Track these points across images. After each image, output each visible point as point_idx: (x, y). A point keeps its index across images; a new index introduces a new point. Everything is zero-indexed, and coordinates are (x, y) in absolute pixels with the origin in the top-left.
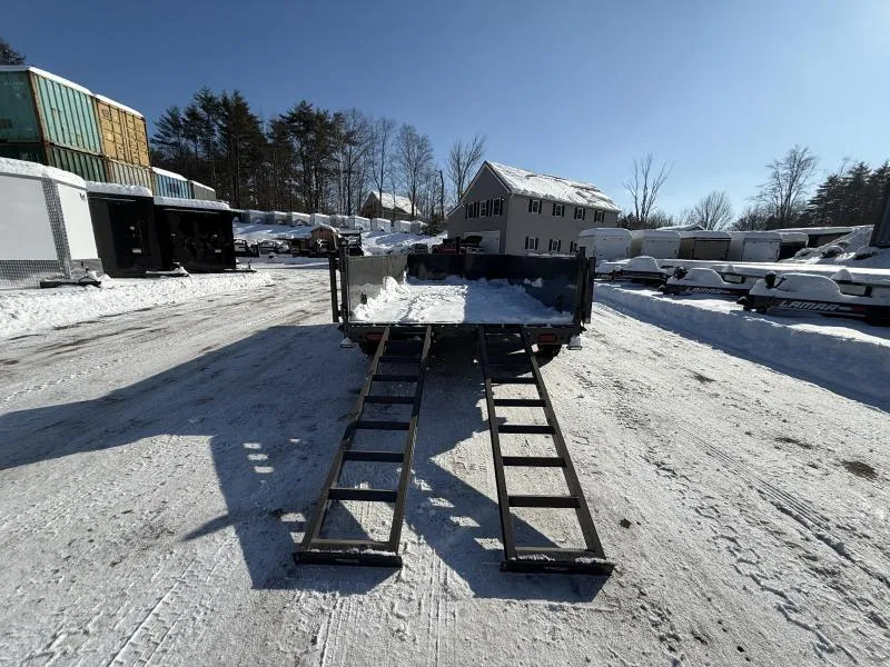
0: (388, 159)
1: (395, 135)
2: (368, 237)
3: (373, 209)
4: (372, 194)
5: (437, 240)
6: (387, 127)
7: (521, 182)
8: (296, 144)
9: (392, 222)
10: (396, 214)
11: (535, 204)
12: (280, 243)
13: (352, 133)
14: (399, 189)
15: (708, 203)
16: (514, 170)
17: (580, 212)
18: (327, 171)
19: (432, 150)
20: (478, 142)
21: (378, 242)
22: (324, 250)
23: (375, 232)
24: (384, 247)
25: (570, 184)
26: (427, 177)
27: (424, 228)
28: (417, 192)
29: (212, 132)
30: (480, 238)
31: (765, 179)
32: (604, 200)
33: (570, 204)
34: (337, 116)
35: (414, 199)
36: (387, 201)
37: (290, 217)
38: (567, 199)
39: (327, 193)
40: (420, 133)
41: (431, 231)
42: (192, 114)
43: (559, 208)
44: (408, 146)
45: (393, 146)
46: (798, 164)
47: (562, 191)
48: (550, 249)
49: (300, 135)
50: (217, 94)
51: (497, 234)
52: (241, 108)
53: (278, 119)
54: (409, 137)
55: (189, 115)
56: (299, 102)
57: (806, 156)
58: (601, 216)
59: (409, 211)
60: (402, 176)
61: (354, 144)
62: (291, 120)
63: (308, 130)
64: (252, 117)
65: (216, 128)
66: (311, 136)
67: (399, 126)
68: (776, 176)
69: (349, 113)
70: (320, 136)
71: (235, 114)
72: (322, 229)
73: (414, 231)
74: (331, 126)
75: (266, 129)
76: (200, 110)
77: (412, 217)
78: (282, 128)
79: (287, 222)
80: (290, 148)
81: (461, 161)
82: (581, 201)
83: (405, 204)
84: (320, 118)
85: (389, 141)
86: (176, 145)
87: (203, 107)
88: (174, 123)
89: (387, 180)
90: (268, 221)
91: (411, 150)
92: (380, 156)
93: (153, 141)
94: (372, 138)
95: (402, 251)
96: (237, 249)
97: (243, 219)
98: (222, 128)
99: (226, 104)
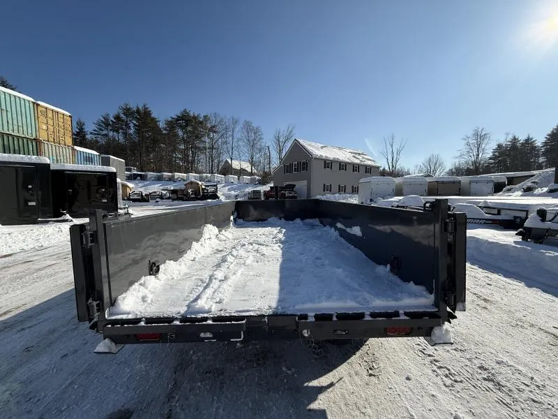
0: (235, 140)
1: (239, 127)
2: (224, 186)
3: (227, 170)
4: (227, 161)
5: (267, 188)
6: (235, 122)
7: (318, 150)
8: (180, 133)
9: (239, 177)
10: (241, 172)
11: (328, 164)
12: (164, 192)
13: (214, 127)
14: (243, 158)
15: (430, 161)
16: (313, 144)
17: (356, 167)
18: (199, 148)
19: (262, 134)
20: (290, 130)
21: (229, 190)
22: (193, 196)
23: (228, 183)
24: (233, 192)
25: (348, 151)
26: (260, 150)
27: (258, 180)
28: (254, 160)
29: (129, 128)
30: (295, 185)
31: (462, 146)
32: (370, 160)
33: (349, 163)
34: (205, 117)
35: (252, 163)
36: (236, 165)
37: (173, 176)
38: (347, 160)
39: (199, 161)
40: (254, 125)
41: (263, 182)
42: (117, 118)
43: (343, 166)
44: (248, 133)
45: (239, 133)
46: (480, 138)
47: (344, 156)
48: (339, 191)
49: (182, 127)
50: (133, 106)
51: (305, 182)
52: (147, 114)
53: (170, 119)
54: (248, 127)
55: (115, 118)
56: (182, 110)
57: (484, 133)
58: (369, 170)
59: (249, 170)
60: (245, 149)
61: (215, 132)
62: (177, 120)
63: (187, 125)
64: (153, 119)
65: (132, 125)
66: (189, 128)
67: (242, 122)
68: (468, 144)
69: (212, 115)
70: (195, 128)
71: (144, 117)
72: (192, 183)
73: (253, 182)
74: (201, 123)
75: (162, 125)
76: (122, 115)
77: (251, 174)
78: (172, 124)
79: (171, 179)
80: (176, 135)
81: (281, 140)
82: (357, 161)
83: (247, 166)
84: (195, 118)
85: (236, 130)
86: (106, 135)
87: (124, 114)
88: (106, 123)
89: (235, 152)
90: (159, 179)
91: (250, 135)
92: (231, 138)
93: (91, 133)
94: (226, 129)
95: (245, 195)
96: (136, 197)
97: (143, 178)
98: (135, 125)
99: (138, 111)
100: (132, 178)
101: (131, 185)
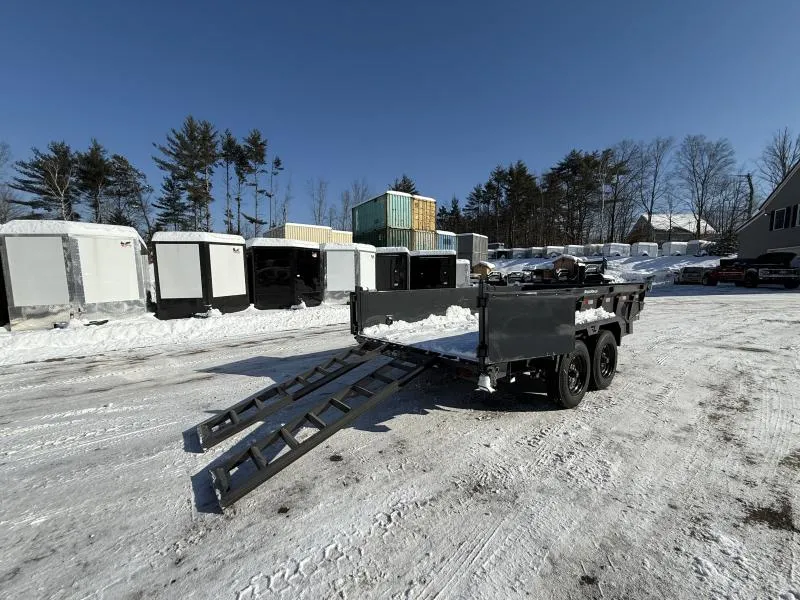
0: (660, 179)
1: (672, 153)
2: (625, 263)
3: (644, 232)
4: (640, 218)
6: (663, 146)
9: (660, 245)
10: (677, 233)
12: (528, 273)
13: (622, 164)
18: (591, 204)
19: (731, 153)
21: (636, 268)
22: (565, 278)
23: (635, 257)
24: (643, 272)
26: (725, 186)
27: (707, 248)
28: (706, 206)
29: (500, 195)
30: (792, 255)
34: (607, 154)
35: (702, 213)
36: (659, 221)
37: (545, 251)
39: (591, 225)
40: (712, 138)
41: (711, 252)
42: (489, 186)
44: (693, 158)
45: (670, 163)
49: (567, 179)
50: (506, 168)
52: (521, 172)
53: (550, 171)
54: (695, 147)
55: (486, 188)
56: (568, 153)
59: (692, 228)
60: (685, 194)
61: (621, 173)
62: (560, 169)
63: (575, 173)
64: (529, 177)
65: (503, 191)
66: (578, 178)
67: (680, 140)
69: (618, 146)
70: (586, 175)
71: (517, 178)
72: (564, 259)
73: (694, 252)
74: (597, 164)
75: (538, 182)
76: (494, 182)
77: (697, 235)
78: (553, 178)
79: (542, 255)
80: (559, 192)
83: (687, 222)
84: (588, 159)
85: (665, 160)
86: (477, 209)
87: (496, 180)
88: (478, 196)
89: (660, 201)
90: (527, 256)
91: (696, 162)
92: (652, 177)
93: (464, 210)
94: (645, 163)
95: (668, 276)
96: (494, 279)
97: (508, 256)
98: (508, 190)
99: (511, 172)
100: (495, 257)
101: (491, 265)
